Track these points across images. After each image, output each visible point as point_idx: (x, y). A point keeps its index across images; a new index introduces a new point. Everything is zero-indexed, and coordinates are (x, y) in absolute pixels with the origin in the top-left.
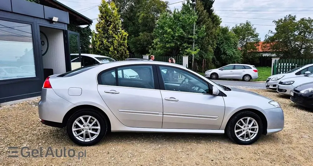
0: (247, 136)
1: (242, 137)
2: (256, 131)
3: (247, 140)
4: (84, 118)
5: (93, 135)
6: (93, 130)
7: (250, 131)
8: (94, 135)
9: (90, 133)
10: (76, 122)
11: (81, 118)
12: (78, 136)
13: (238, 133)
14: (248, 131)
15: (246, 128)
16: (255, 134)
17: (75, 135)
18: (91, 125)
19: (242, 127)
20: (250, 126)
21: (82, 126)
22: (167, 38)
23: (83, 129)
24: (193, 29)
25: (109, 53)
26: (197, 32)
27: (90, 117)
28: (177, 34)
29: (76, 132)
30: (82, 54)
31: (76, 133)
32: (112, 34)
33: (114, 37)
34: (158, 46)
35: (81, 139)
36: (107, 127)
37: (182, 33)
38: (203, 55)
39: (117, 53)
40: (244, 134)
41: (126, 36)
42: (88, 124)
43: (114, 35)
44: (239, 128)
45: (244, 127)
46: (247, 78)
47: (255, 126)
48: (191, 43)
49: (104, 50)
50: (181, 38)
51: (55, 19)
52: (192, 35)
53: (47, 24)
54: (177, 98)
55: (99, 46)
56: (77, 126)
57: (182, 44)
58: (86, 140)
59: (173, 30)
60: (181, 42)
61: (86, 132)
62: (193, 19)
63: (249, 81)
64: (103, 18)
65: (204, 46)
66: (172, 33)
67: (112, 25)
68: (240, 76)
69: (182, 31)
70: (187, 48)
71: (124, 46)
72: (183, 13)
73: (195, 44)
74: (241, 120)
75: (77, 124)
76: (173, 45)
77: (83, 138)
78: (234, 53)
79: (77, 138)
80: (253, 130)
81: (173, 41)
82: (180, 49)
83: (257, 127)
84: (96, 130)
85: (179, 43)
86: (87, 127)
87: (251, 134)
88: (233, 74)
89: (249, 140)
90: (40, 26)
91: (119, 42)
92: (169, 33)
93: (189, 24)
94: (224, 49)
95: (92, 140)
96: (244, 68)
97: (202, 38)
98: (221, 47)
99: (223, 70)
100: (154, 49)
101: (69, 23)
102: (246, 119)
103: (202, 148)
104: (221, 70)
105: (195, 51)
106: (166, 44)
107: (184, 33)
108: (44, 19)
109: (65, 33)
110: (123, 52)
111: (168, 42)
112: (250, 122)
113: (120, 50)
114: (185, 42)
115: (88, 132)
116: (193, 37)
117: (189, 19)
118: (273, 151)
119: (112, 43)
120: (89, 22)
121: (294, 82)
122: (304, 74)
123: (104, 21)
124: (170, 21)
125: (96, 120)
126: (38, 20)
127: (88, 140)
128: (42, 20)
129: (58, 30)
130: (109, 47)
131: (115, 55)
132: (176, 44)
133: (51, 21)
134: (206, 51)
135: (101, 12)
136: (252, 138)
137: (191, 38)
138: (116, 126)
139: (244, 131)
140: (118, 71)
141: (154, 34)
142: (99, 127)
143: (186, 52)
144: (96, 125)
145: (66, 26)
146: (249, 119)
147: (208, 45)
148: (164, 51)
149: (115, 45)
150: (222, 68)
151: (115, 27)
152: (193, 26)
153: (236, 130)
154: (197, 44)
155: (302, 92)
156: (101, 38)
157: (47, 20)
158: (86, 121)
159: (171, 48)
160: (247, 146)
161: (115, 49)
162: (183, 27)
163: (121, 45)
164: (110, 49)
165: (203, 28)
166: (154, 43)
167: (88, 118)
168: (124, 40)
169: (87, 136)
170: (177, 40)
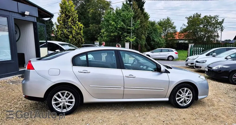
0: (185, 102)
1: (181, 102)
2: (190, 98)
3: (184, 105)
4: (62, 93)
5: (68, 106)
6: (69, 102)
7: (187, 98)
8: (70, 106)
9: (67, 105)
10: (55, 96)
11: (59, 93)
12: (57, 108)
13: (178, 100)
14: (185, 98)
15: (184, 96)
16: (190, 100)
17: (54, 107)
18: (67, 99)
19: (181, 95)
20: (187, 94)
21: (60, 100)
22: (111, 29)
23: (61, 102)
24: (131, 22)
25: (68, 40)
26: (133, 25)
27: (67, 92)
28: (119, 26)
29: (55, 104)
30: (48, 41)
31: (55, 106)
32: (71, 25)
33: (72, 28)
34: (105, 35)
35: (59, 110)
36: (80, 100)
37: (122, 25)
38: (138, 41)
39: (75, 40)
40: (183, 100)
41: (81, 27)
42: (65, 98)
43: (73, 26)
44: (179, 96)
45: (183, 95)
46: (171, 58)
47: (190, 94)
48: (130, 33)
49: (64, 38)
50: (122, 29)
51: (27, 13)
52: (130, 26)
53: (20, 17)
54: (134, 76)
55: (60, 35)
56: (56, 100)
57: (123, 33)
58: (63, 110)
59: (116, 22)
60: (122, 32)
61: (63, 104)
62: (130, 15)
63: (172, 60)
64: (63, 12)
65: (139, 35)
66: (115, 25)
67: (70, 19)
68: (166, 57)
69: (122, 23)
70: (127, 36)
71: (80, 34)
72: (123, 10)
73: (132, 34)
74: (180, 90)
75: (55, 98)
76: (116, 34)
77: (60, 109)
78: (160, 40)
79: (56, 109)
80: (188, 97)
81: (116, 32)
82: (122, 37)
83: (191, 95)
84: (71, 102)
85: (120, 33)
86: (64, 100)
87: (187, 100)
88: (161, 56)
89: (186, 105)
90: (14, 19)
91: (77, 32)
92: (113, 25)
93: (128, 19)
94: (153, 37)
95: (68, 110)
96: (169, 51)
97: (137, 29)
98: (151, 36)
99: (153, 52)
100: (102, 37)
101: (38, 16)
102: (184, 90)
103: (153, 112)
104: (152, 52)
105: (133, 38)
106: (110, 33)
107: (124, 25)
108: (18, 13)
109: (35, 24)
110: (79, 39)
111: (112, 32)
112: (187, 91)
113: (77, 38)
114: (125, 32)
115: (65, 104)
116: (131, 28)
117: (128, 15)
118: (204, 112)
119: (71, 32)
120: (51, 16)
121: (206, 61)
122: (212, 55)
123: (64, 15)
124: (113, 16)
125: (71, 94)
126: (13, 14)
127: (65, 111)
128: (16, 14)
129: (29, 22)
130: (69, 36)
131: (73, 42)
132: (118, 33)
133: (23, 14)
134: (141, 38)
135: (61, 8)
136: (188, 103)
137: (130, 29)
138: (87, 99)
139: (182, 98)
140: (88, 55)
141: (102, 25)
142: (74, 100)
143: (126, 39)
144: (71, 98)
145: (36, 19)
146: (186, 89)
147: (142, 35)
148: (109, 38)
149: (73, 34)
150: (153, 51)
151: (73, 20)
152: (131, 20)
153: (177, 98)
154: (134, 34)
155: (214, 68)
156: (62, 29)
157: (20, 14)
158: (63, 96)
159: (115, 36)
160: (185, 109)
161: (73, 37)
162: (123, 21)
163: (78, 34)
164: (69, 37)
165: (138, 22)
166: (101, 33)
167: (65, 93)
168: (80, 30)
169: (64, 108)
170: (118, 30)
